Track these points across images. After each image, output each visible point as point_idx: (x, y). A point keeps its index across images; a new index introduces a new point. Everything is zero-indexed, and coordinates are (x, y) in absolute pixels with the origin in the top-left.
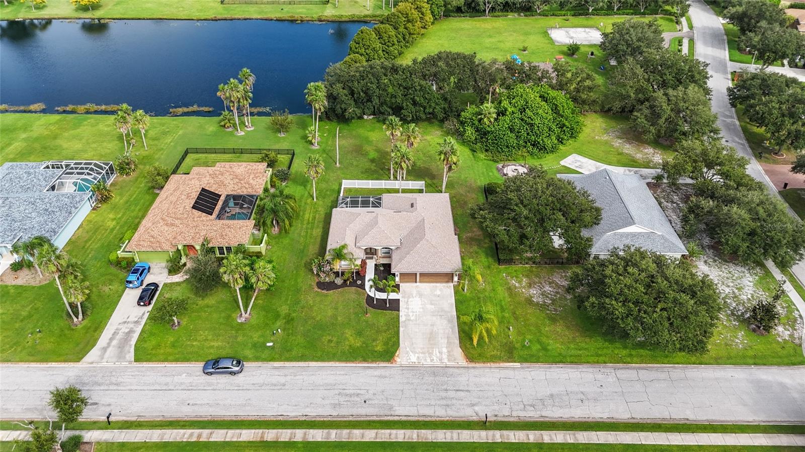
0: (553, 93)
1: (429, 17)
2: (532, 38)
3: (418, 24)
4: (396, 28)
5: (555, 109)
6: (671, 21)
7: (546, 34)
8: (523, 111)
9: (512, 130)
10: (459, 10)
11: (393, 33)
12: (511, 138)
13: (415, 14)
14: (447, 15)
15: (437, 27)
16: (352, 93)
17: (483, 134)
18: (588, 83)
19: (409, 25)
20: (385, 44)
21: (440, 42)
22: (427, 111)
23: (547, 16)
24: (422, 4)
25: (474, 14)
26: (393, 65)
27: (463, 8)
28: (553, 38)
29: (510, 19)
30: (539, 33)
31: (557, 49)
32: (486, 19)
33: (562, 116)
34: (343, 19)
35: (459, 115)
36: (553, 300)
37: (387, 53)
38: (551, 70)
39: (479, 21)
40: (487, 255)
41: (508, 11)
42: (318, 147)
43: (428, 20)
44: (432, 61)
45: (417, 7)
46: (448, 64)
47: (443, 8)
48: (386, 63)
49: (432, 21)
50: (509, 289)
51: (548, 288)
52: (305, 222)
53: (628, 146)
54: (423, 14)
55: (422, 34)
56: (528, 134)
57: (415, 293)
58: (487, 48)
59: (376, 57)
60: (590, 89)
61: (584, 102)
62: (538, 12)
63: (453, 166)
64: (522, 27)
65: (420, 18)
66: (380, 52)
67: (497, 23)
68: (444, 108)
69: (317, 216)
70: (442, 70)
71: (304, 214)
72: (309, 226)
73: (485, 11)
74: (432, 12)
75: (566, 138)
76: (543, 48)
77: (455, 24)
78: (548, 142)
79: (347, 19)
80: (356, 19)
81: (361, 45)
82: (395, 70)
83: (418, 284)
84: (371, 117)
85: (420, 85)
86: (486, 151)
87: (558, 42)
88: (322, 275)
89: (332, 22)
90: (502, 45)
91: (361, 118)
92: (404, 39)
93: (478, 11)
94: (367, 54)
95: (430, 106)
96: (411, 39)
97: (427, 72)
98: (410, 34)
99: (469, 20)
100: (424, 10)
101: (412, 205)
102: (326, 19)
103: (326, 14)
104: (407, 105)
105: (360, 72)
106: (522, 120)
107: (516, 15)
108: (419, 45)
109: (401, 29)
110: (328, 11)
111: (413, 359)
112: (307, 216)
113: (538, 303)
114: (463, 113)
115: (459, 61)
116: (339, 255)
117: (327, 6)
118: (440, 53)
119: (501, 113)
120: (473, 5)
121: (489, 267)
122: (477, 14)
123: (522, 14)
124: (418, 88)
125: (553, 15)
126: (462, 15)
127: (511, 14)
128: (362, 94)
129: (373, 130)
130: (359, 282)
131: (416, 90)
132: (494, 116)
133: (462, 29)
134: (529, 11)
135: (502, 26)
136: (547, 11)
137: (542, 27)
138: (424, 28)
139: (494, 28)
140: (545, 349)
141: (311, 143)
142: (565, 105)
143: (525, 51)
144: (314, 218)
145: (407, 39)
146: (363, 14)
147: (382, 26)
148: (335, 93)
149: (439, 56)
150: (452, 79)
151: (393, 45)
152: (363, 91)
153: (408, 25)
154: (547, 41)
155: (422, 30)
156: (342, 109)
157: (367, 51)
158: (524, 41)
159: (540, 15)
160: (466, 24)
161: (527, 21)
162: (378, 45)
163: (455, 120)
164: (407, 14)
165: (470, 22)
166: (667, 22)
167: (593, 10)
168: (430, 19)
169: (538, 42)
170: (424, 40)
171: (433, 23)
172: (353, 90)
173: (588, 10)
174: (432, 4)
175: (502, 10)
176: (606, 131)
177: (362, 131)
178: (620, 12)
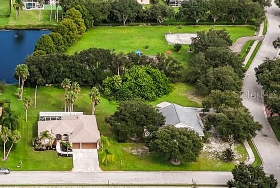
0: (153, 70)
1: (83, 27)
2: (153, 40)
3: (77, 32)
4: (62, 35)
5: (154, 78)
6: (253, 29)
7: (164, 38)
8: (136, 79)
9: (130, 89)
10: (104, 22)
11: (61, 37)
12: (130, 93)
13: (75, 26)
14: (96, 24)
15: (89, 33)
16: (41, 70)
17: (114, 91)
18: (175, 65)
19: (71, 33)
20: (56, 44)
21: (91, 43)
22: (83, 80)
23: (167, 25)
24: (79, 19)
25: (115, 24)
26: (64, 55)
27: (107, 20)
28: (168, 41)
29: (141, 28)
30: (159, 37)
31: (169, 47)
32: (124, 28)
33: (159, 83)
34: (23, 28)
35: (102, 83)
36: (142, 154)
37: (57, 49)
38: (154, 59)
39: (119, 29)
40: (113, 140)
41: (139, 22)
42: (22, 100)
43: (83, 29)
44: (85, 53)
45: (76, 21)
46: (94, 55)
47: (93, 21)
48: (59, 54)
49: (85, 29)
50: (123, 151)
51: (140, 150)
52: (23, 129)
53: (196, 98)
54: (79, 25)
55: (79, 38)
56: (139, 91)
57: (79, 152)
58: (122, 47)
59: (52, 52)
60: (177, 68)
61: (173, 76)
62: (160, 22)
63: (97, 103)
64: (148, 33)
65: (78, 28)
66: (54, 48)
67: (131, 30)
68: (93, 79)
69: (29, 127)
70: (92, 57)
71: (22, 126)
72: (26, 130)
73: (123, 22)
74: (85, 24)
75: (161, 94)
76: (160, 46)
77: (101, 31)
78: (150, 95)
79: (25, 28)
80: (32, 28)
81: (43, 45)
82: (65, 58)
83: (81, 149)
84: (51, 85)
85: (79, 65)
86: (117, 100)
87: (170, 43)
88: (37, 145)
89: (15, 29)
90: (132, 45)
91: (44, 85)
92: (68, 41)
93: (118, 22)
94: (46, 50)
95: (85, 77)
96: (72, 41)
97: (83, 59)
98: (71, 38)
99: (111, 28)
100: (80, 23)
101: (77, 118)
102: (10, 27)
103: (10, 25)
104: (72, 77)
105: (45, 59)
106: (136, 84)
107: (145, 24)
108: (77, 45)
109: (66, 35)
110: (11, 22)
111: (80, 170)
112: (23, 127)
113: (135, 155)
114: (103, 81)
115: (101, 53)
116: (45, 135)
117: (10, 18)
118: (90, 49)
119: (124, 80)
120: (114, 18)
121: (114, 144)
122: (118, 24)
123: (149, 24)
124: (78, 67)
125: (171, 24)
126: (107, 25)
127: (142, 24)
128: (46, 71)
129: (52, 91)
130: (53, 149)
131: (77, 68)
132: (121, 81)
133: (107, 34)
134: (154, 22)
135: (134, 32)
136: (167, 21)
137: (162, 33)
138: (80, 34)
139: (128, 33)
140: (135, 167)
141: (19, 98)
142: (160, 76)
143: (147, 48)
144: (27, 128)
145: (70, 42)
146: (36, 24)
147: (54, 33)
148: (32, 70)
149: (90, 51)
150: (98, 63)
151: (61, 44)
152: (47, 69)
153: (69, 33)
154: (163, 42)
155: (79, 35)
156: (34, 79)
157: (46, 48)
158: (148, 42)
159: (162, 24)
160: (110, 32)
161: (152, 29)
162: (52, 45)
163: (99, 85)
164: (69, 26)
165: (112, 30)
166: (249, 30)
167: (199, 21)
168: (84, 28)
169: (157, 43)
170: (80, 42)
171: (86, 31)
172: (41, 69)
173: (196, 21)
174: (86, 18)
175: (135, 22)
176: (186, 92)
177: (46, 92)
178: (218, 23)
